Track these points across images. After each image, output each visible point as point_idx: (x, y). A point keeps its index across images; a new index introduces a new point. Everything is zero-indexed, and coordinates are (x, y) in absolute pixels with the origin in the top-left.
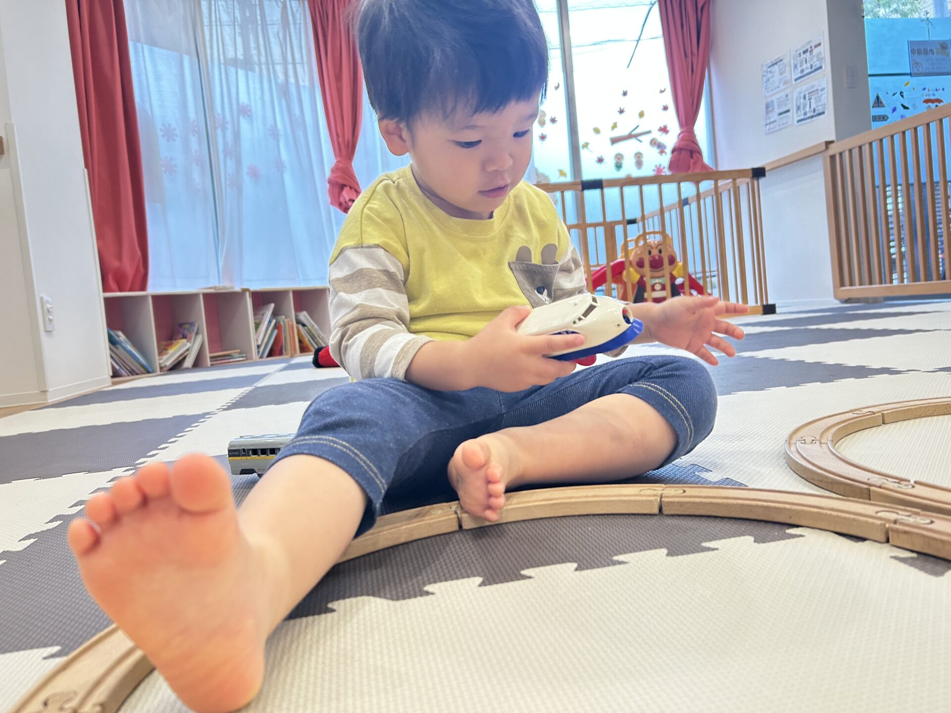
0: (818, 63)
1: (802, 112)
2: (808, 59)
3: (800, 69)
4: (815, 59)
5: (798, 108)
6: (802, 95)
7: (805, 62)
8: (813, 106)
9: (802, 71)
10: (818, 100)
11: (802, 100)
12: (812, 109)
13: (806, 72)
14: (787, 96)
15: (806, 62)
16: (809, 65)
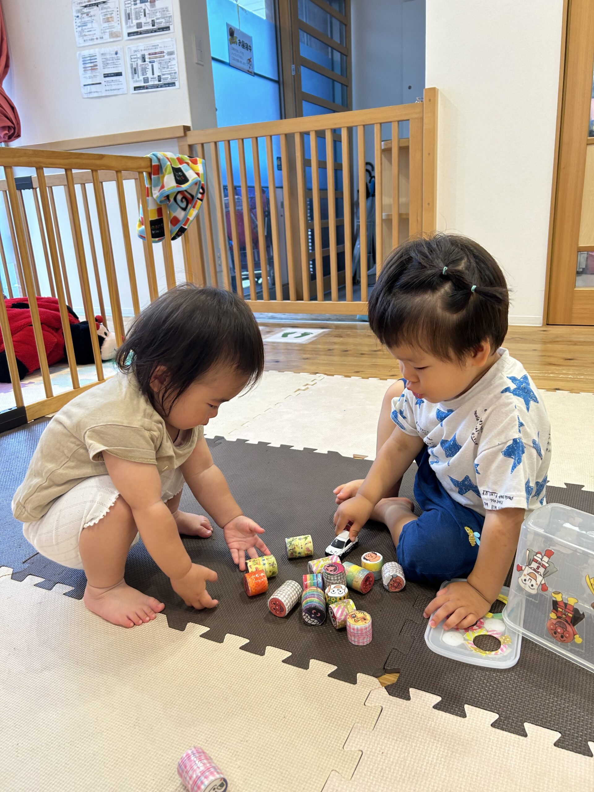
0: (163, 20)
1: (141, 78)
2: (147, 12)
3: (135, 22)
4: (159, 15)
5: (135, 71)
6: (139, 55)
7: (143, 14)
8: (157, 73)
9: (139, 25)
10: (165, 65)
11: (140, 62)
12: (156, 75)
13: (144, 28)
14: (116, 53)
15: (145, 16)
16: (150, 20)
